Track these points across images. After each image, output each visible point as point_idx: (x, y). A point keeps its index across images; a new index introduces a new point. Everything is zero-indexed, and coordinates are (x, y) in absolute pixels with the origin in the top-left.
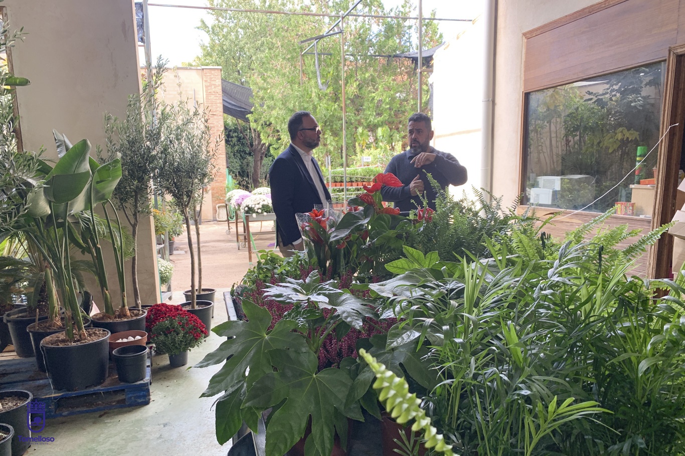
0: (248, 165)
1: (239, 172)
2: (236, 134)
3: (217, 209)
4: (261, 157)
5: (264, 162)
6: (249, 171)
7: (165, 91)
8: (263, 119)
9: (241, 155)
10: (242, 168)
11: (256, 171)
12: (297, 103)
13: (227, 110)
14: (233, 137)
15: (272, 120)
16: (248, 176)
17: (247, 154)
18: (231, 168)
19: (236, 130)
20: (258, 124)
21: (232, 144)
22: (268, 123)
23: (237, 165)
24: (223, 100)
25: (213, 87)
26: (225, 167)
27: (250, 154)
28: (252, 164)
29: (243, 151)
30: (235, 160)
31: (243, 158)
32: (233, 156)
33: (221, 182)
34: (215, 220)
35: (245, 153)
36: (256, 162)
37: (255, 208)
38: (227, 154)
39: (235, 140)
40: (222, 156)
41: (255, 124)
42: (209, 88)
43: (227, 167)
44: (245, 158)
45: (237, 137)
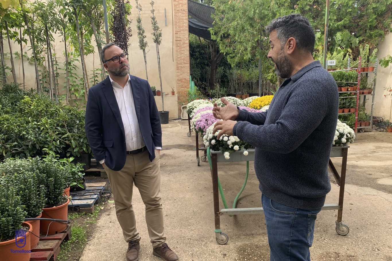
0: (206, 73)
1: (200, 78)
2: (199, 50)
3: (182, 109)
4: (216, 67)
5: (218, 70)
6: (207, 77)
7: (141, 10)
8: (222, 32)
9: (201, 66)
10: (202, 75)
11: (212, 77)
12: (257, 11)
13: (192, 30)
14: (196, 52)
15: (231, 32)
16: (206, 81)
17: (206, 65)
18: (194, 75)
19: (198, 46)
20: (218, 36)
21: (195, 57)
22: (226, 35)
23: (198, 72)
24: (189, 21)
25: (181, 5)
26: (189, 74)
27: (208, 65)
28: (209, 73)
29: (203, 63)
30: (197, 70)
31: (202, 68)
32: (196, 67)
33: (186, 87)
34: (179, 118)
35: (205, 64)
36: (212, 70)
37: (229, 143)
38: (191, 64)
39: (197, 54)
40: (187, 65)
41: (215, 36)
42: (177, 6)
43: (191, 75)
44: (204, 68)
45: (199, 52)
